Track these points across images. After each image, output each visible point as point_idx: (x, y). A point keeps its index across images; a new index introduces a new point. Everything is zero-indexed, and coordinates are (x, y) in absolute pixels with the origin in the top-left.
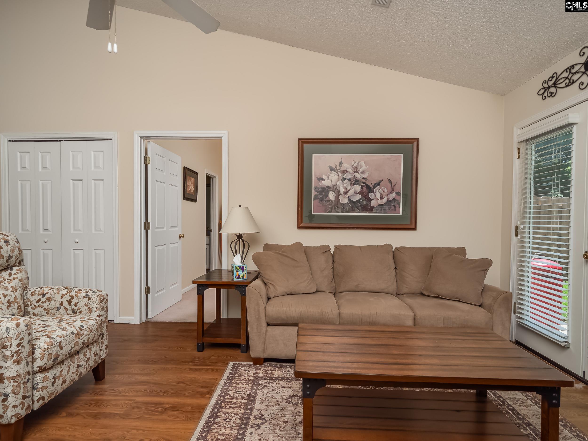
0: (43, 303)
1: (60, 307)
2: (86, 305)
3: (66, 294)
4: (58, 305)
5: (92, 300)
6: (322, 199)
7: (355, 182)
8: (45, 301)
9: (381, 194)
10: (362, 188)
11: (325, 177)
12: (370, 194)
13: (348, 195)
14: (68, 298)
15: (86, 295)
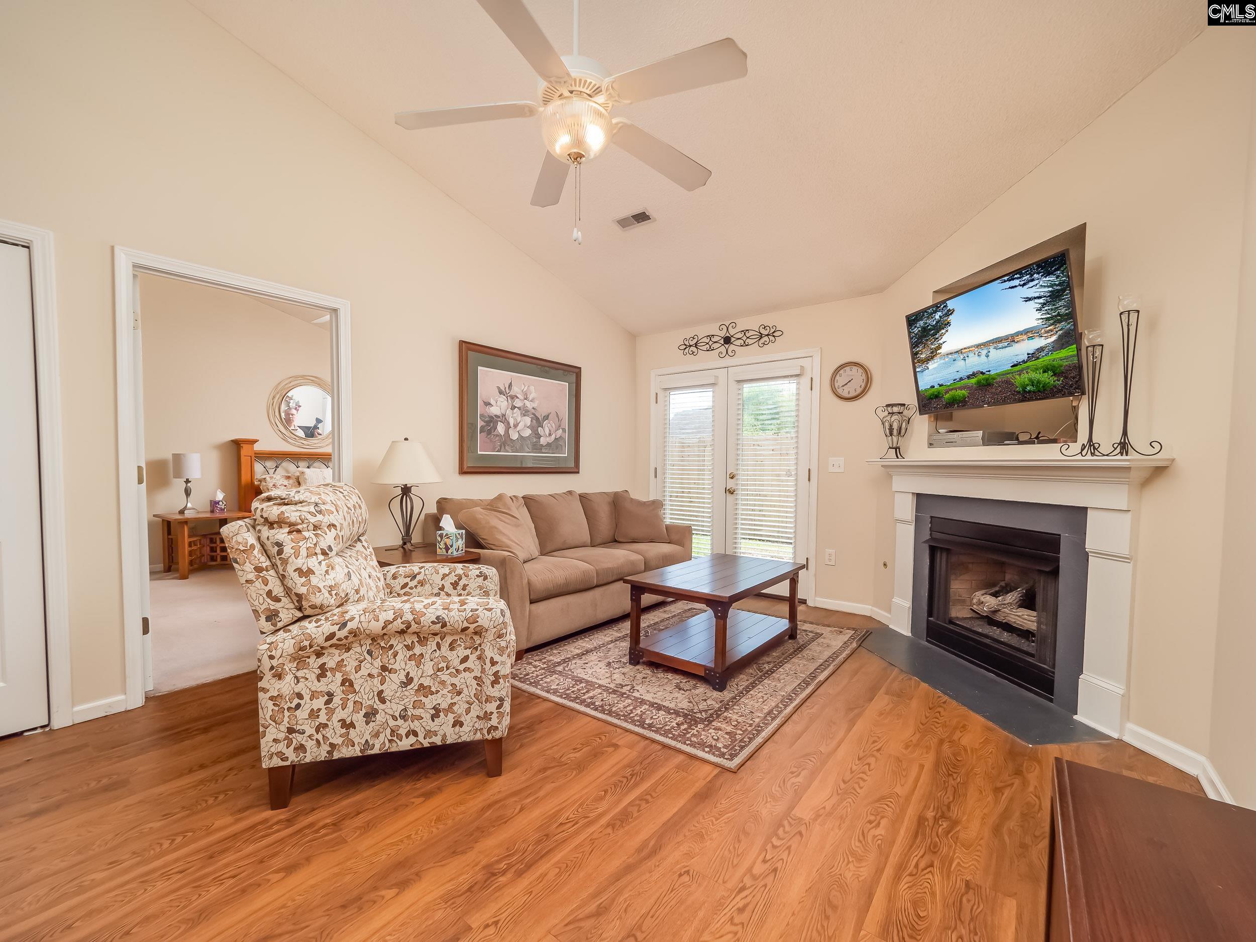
0: (411, 588)
1: (440, 593)
2: (480, 588)
3: (450, 573)
4: (436, 591)
5: (489, 580)
6: (489, 433)
7: (525, 412)
8: (416, 586)
9: (550, 431)
10: (532, 421)
11: (492, 402)
12: (540, 429)
13: (518, 428)
14: (452, 578)
15: (480, 572)
